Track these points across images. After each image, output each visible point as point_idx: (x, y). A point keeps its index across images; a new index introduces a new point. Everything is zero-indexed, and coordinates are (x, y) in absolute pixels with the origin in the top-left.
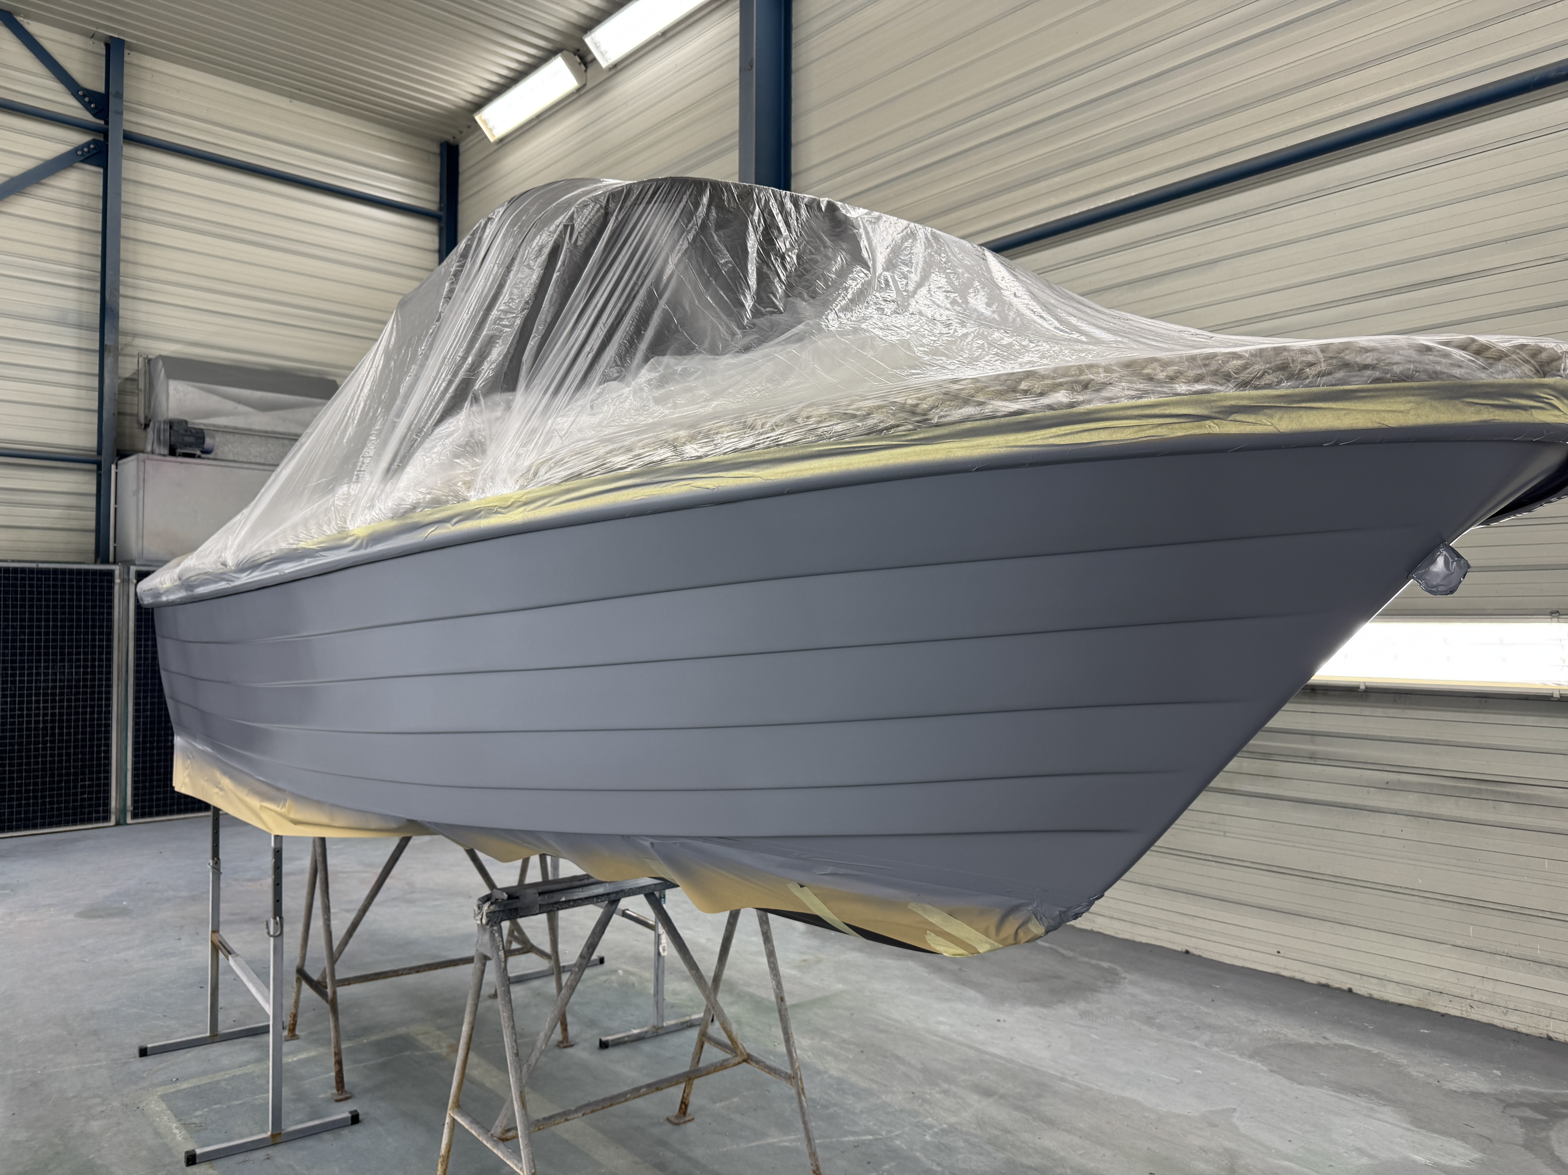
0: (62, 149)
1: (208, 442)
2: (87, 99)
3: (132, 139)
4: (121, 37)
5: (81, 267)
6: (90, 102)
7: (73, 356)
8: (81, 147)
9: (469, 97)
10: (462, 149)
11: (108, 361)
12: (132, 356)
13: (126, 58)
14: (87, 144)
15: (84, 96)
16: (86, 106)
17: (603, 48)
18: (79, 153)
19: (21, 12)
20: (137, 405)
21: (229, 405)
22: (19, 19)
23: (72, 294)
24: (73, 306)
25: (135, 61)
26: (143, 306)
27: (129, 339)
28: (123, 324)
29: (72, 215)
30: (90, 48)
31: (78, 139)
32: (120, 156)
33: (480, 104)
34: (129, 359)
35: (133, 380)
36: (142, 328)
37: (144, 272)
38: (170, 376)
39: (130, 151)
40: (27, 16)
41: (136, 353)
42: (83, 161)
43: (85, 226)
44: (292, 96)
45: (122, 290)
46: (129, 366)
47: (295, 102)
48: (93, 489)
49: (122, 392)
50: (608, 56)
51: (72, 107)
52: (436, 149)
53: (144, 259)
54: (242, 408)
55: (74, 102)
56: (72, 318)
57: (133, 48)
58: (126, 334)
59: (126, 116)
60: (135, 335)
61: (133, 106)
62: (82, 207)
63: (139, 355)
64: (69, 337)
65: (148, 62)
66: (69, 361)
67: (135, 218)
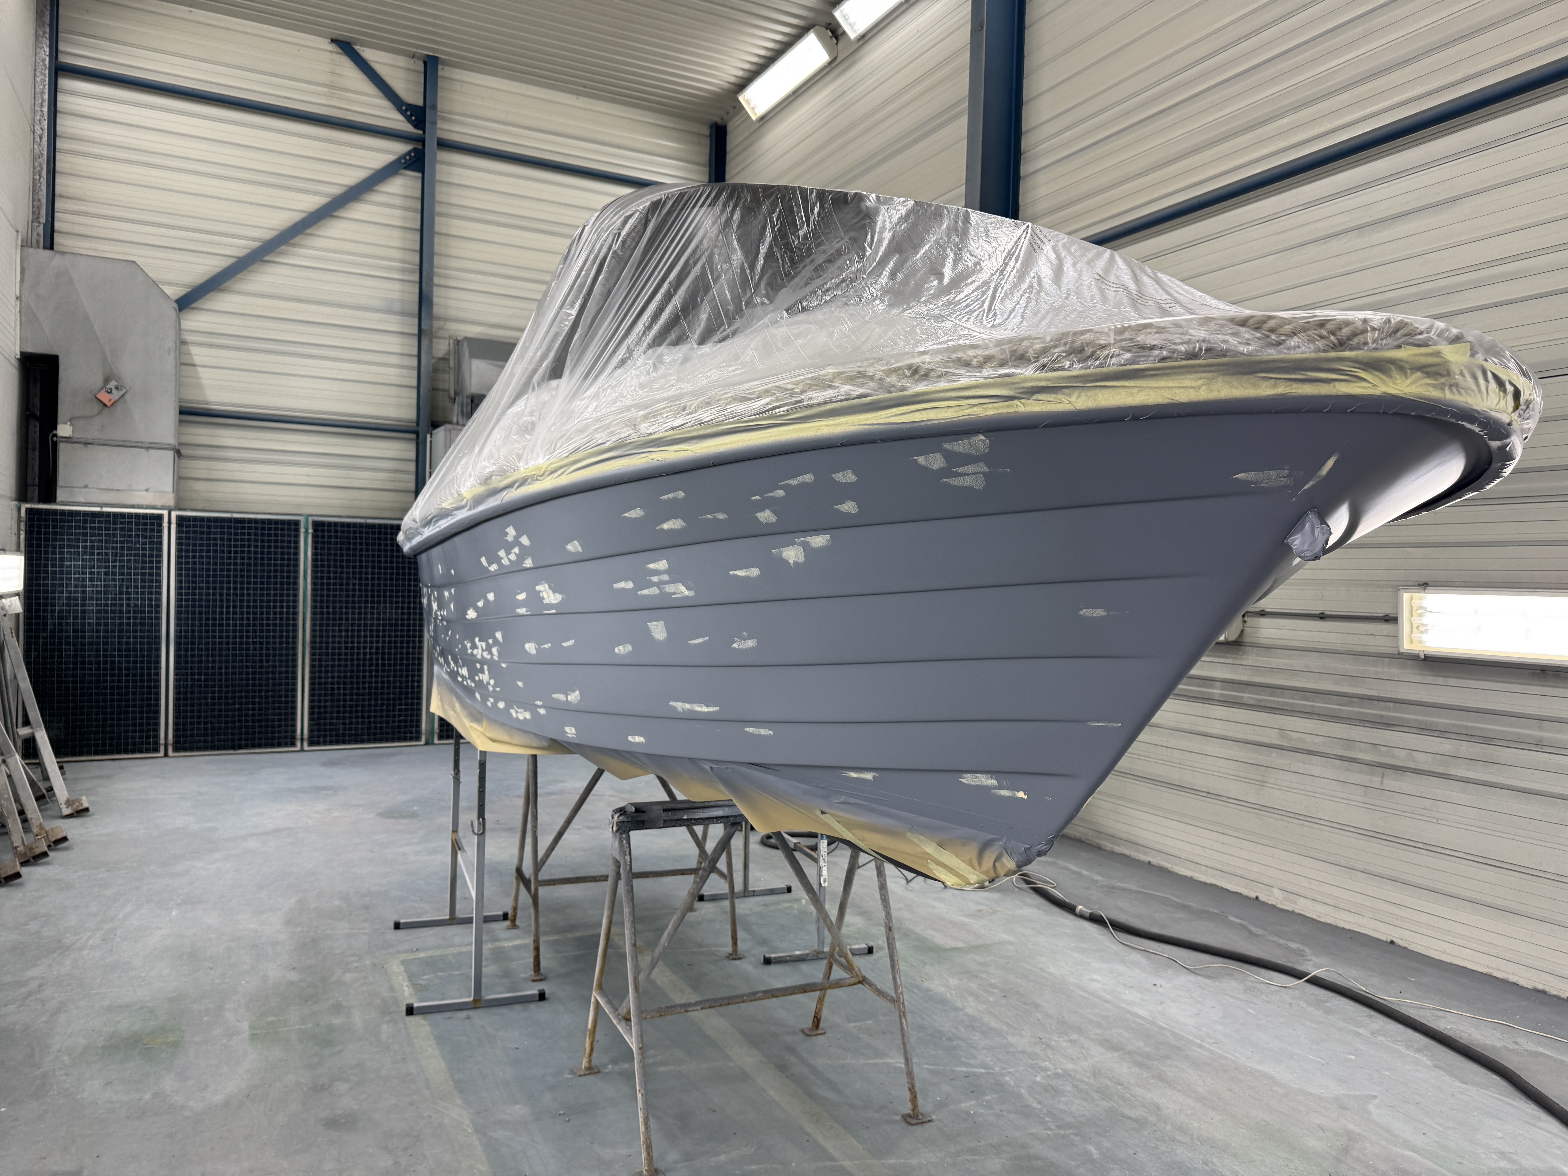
0: (389, 158)
2: (409, 113)
3: (445, 145)
4: (436, 55)
5: (403, 261)
6: (411, 115)
7: (396, 339)
8: (404, 156)
9: (733, 80)
10: (729, 129)
11: (424, 343)
12: (444, 338)
13: (440, 73)
14: (409, 153)
15: (407, 110)
16: (408, 119)
17: (851, 20)
18: (403, 161)
19: (357, 41)
20: (448, 381)
22: (356, 47)
23: (396, 286)
24: (396, 296)
25: (447, 75)
26: (453, 294)
27: (442, 323)
28: (436, 310)
29: (396, 217)
30: (412, 67)
31: (401, 148)
32: (435, 161)
33: (742, 85)
34: (441, 341)
35: (445, 359)
36: (452, 313)
37: (454, 263)
38: (473, 356)
39: (444, 156)
40: (362, 45)
41: (447, 335)
42: (406, 168)
43: (408, 225)
44: (578, 94)
45: (436, 280)
46: (441, 348)
47: (581, 98)
48: (413, 455)
49: (435, 370)
50: (856, 27)
51: (397, 121)
52: (707, 131)
53: (454, 252)
55: (400, 117)
56: (397, 306)
57: (446, 63)
58: (439, 319)
59: (440, 124)
60: (447, 319)
61: (446, 115)
62: (405, 208)
63: (450, 337)
64: (394, 323)
65: (458, 74)
66: (394, 344)
67: (447, 215)
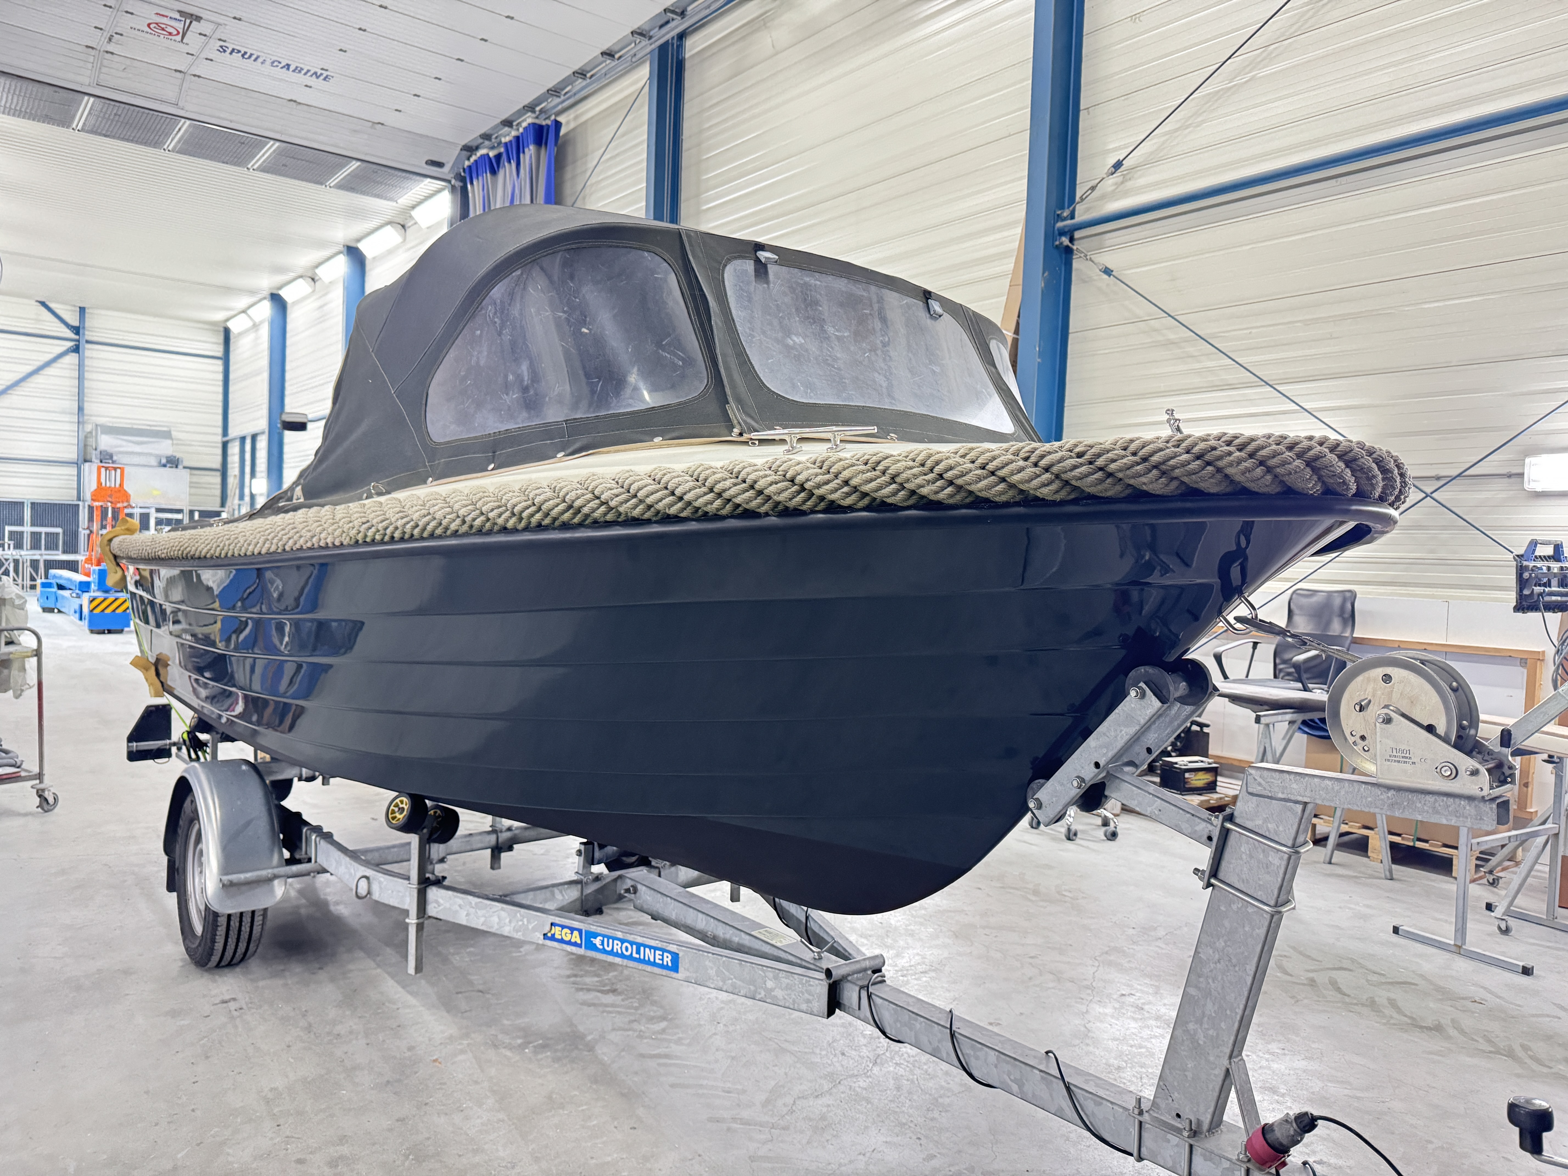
0: (63, 349)
1: (115, 458)
2: (72, 329)
3: (88, 342)
4: (85, 305)
5: (70, 391)
7: (68, 425)
8: (70, 348)
9: (224, 319)
11: (81, 427)
13: (87, 312)
14: (72, 346)
15: (71, 327)
16: (72, 331)
18: (70, 350)
20: (91, 442)
21: (124, 443)
22: (48, 303)
23: (67, 402)
24: (68, 406)
25: (90, 313)
26: (94, 405)
28: (86, 412)
29: (67, 374)
30: (74, 310)
31: (69, 344)
32: (84, 349)
34: (89, 425)
35: (91, 432)
36: (94, 413)
37: (94, 391)
38: (102, 433)
39: (88, 346)
40: (51, 303)
41: (91, 423)
42: (71, 353)
43: (72, 377)
45: (85, 399)
46: (89, 428)
48: (76, 473)
49: (86, 437)
51: (67, 333)
53: (94, 387)
54: (130, 444)
55: (67, 331)
56: (67, 411)
57: (90, 308)
58: (88, 416)
59: (86, 333)
60: (90, 416)
61: (90, 329)
62: (71, 370)
63: (93, 424)
64: (66, 418)
65: (95, 312)
66: (67, 427)
67: (91, 371)
